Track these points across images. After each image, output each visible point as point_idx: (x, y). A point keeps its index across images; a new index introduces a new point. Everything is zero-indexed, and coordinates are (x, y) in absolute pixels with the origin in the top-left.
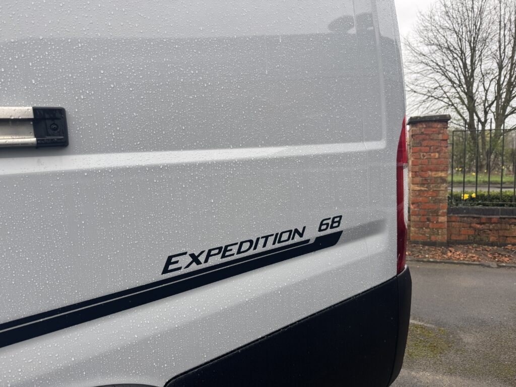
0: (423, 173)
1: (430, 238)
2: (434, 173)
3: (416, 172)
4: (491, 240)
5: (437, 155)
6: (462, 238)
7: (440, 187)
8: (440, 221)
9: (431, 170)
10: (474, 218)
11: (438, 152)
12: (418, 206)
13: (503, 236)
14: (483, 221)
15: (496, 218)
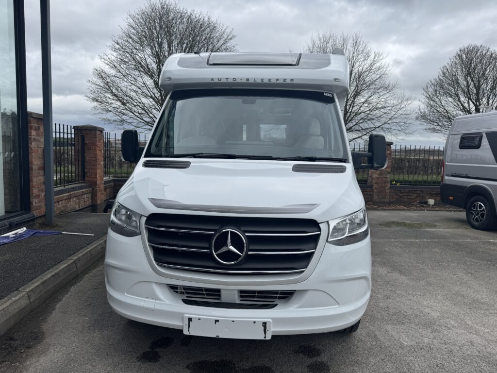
1: (382, 200)
4: (405, 201)
6: (394, 200)
8: (386, 192)
13: (410, 199)
14: (402, 192)
15: (407, 190)
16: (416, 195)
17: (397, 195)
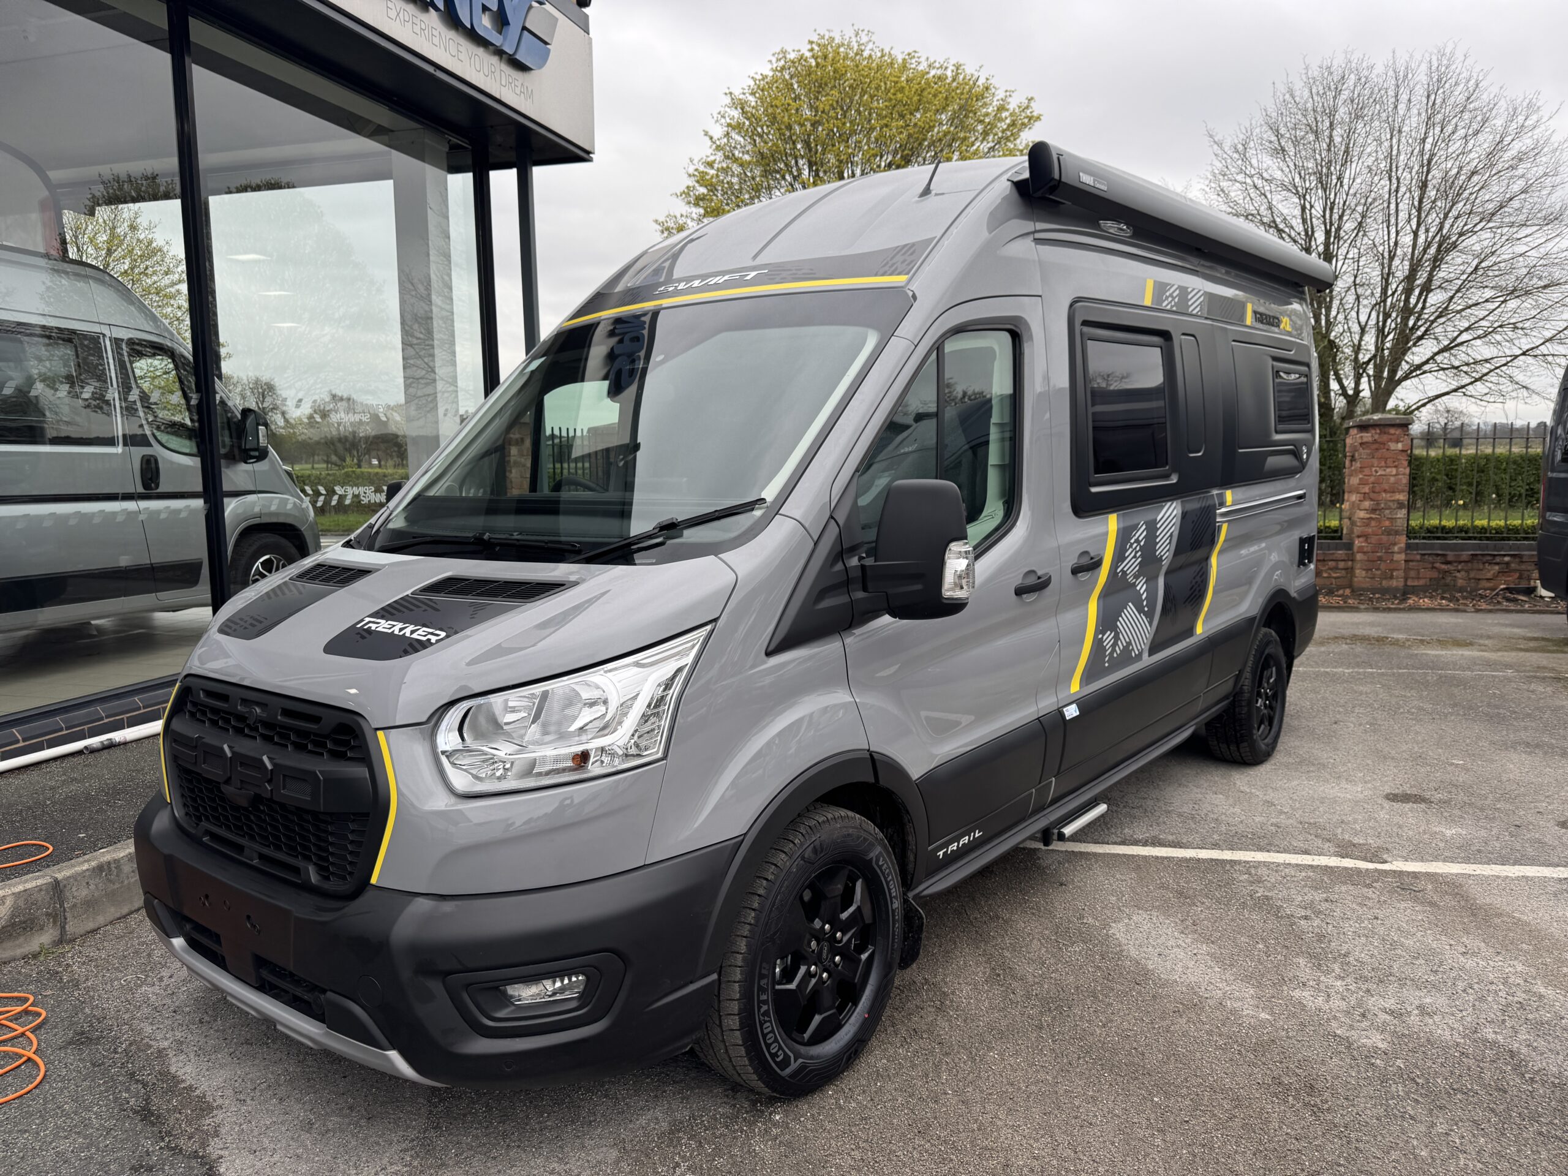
0: (1375, 495)
1: (1381, 584)
2: (1388, 495)
3: (1365, 493)
4: (1459, 585)
5: (1394, 471)
6: (1421, 582)
7: (1396, 514)
8: (1395, 559)
9: (1385, 491)
10: (1438, 555)
11: (1395, 467)
12: (1366, 541)
13: (1475, 579)
14: (1450, 558)
15: (1466, 555)
16: (1497, 568)
17: (1433, 568)
